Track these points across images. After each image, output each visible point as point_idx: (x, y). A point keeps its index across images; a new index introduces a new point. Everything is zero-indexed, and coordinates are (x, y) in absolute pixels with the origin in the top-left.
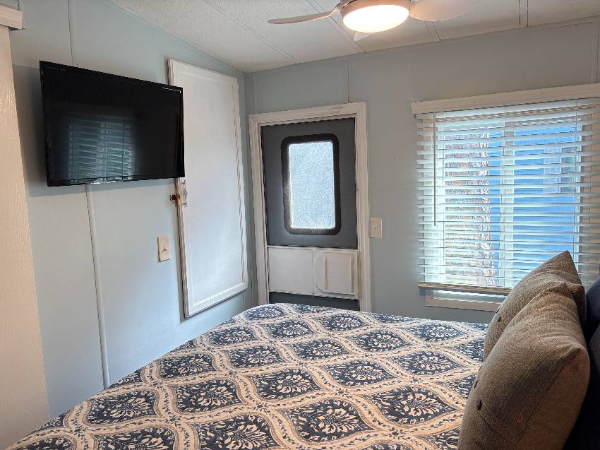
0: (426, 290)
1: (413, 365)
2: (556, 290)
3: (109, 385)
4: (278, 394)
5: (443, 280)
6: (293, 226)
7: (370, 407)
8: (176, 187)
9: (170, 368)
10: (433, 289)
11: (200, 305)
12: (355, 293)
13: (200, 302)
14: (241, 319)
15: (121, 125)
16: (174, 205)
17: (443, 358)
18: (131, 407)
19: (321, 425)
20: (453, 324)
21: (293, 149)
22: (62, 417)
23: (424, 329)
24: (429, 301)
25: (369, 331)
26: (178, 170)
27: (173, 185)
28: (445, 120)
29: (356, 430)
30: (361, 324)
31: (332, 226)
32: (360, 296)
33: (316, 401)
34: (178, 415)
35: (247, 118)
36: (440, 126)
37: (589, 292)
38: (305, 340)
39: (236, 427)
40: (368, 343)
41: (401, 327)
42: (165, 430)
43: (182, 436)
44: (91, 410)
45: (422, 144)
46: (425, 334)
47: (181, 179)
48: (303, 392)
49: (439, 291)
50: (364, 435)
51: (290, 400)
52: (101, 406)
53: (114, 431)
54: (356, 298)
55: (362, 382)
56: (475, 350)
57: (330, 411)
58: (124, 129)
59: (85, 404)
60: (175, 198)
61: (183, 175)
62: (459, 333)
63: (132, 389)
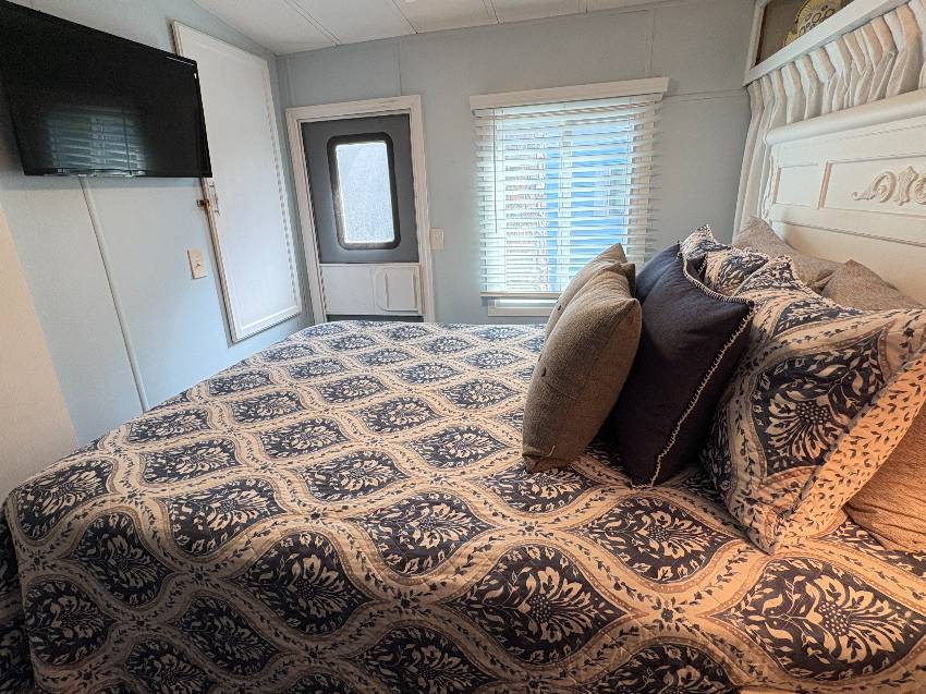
0: (487, 300)
1: (479, 362)
2: (611, 269)
3: (148, 408)
4: (345, 397)
5: (504, 289)
6: (347, 241)
7: (439, 398)
8: (203, 190)
9: (221, 387)
10: (495, 298)
11: (249, 328)
12: (419, 308)
13: (248, 326)
14: (299, 338)
15: (120, 121)
16: (203, 212)
17: (507, 354)
18: (180, 425)
19: (392, 419)
20: (515, 326)
21: (342, 151)
22: (96, 442)
23: (488, 332)
24: (491, 312)
25: (435, 338)
26: (202, 169)
27: (199, 189)
28: (506, 117)
29: (427, 419)
30: (427, 332)
31: (391, 239)
32: (423, 312)
33: (386, 399)
34: (236, 427)
35: (284, 114)
36: (499, 124)
37: (640, 275)
38: (370, 350)
39: (303, 430)
40: (433, 348)
41: (465, 332)
42: (224, 440)
43: (243, 444)
44: (131, 432)
45: (481, 144)
46: (489, 337)
47: (208, 180)
48: (371, 394)
49: (502, 301)
50: (435, 423)
51: (357, 401)
52: (143, 427)
53: (163, 448)
54: (420, 314)
55: (431, 380)
56: (535, 345)
57: (400, 407)
58: (125, 126)
59: (123, 428)
60: (204, 204)
61: (210, 175)
62: (521, 333)
63: (180, 409)
